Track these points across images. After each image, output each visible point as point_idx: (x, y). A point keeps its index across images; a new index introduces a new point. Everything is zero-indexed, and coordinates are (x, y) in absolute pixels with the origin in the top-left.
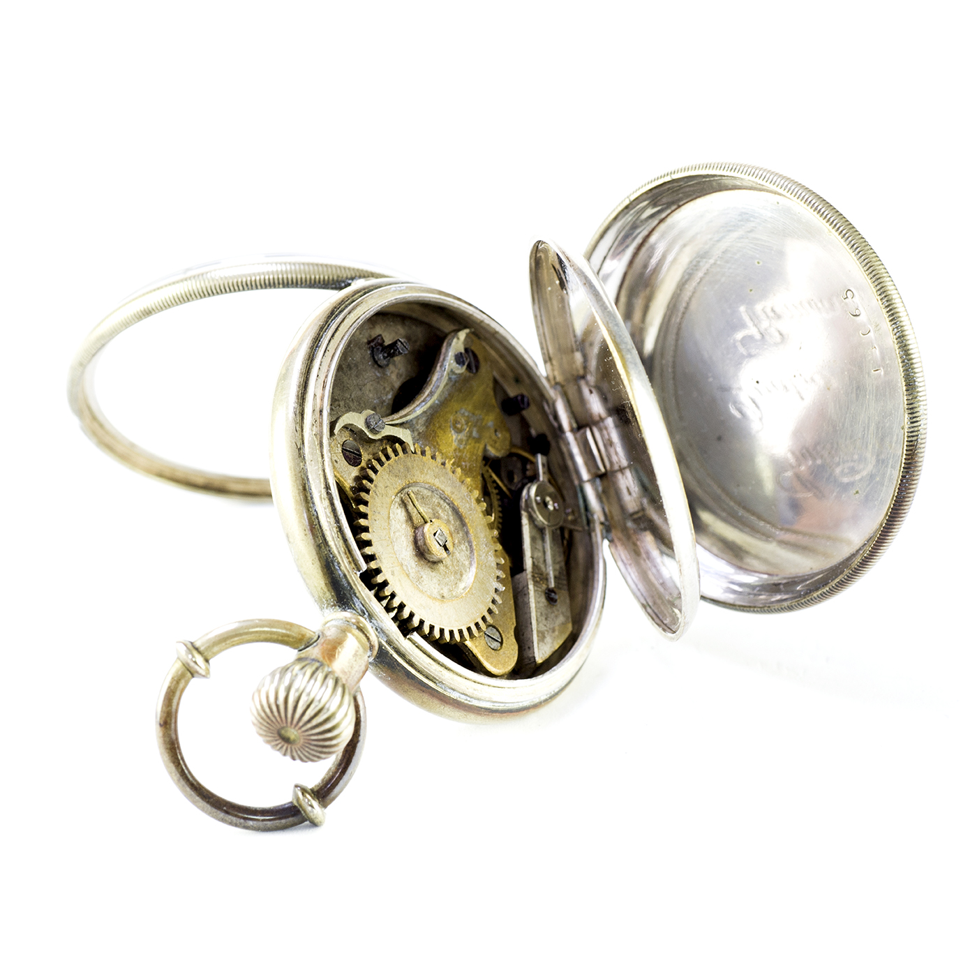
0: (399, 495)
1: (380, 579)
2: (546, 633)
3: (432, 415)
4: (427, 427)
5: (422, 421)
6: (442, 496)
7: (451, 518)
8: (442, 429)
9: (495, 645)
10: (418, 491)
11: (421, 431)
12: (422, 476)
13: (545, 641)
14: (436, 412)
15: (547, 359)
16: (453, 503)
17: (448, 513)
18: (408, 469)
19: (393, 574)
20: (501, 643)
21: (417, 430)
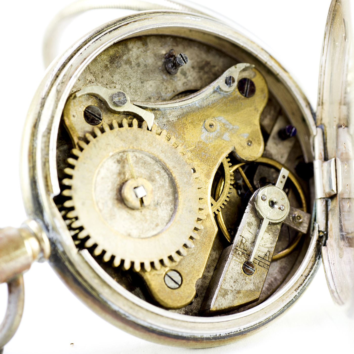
0: (121, 154)
1: (68, 204)
2: (230, 292)
3: (187, 113)
4: (178, 119)
5: (175, 113)
6: (164, 167)
7: (167, 184)
8: (193, 125)
9: (173, 285)
10: (142, 157)
11: (171, 120)
12: (149, 147)
13: (226, 297)
14: (194, 111)
15: (321, 103)
16: (171, 174)
17: (165, 180)
18: (136, 139)
19: (83, 204)
20: (180, 286)
21: (167, 118)
